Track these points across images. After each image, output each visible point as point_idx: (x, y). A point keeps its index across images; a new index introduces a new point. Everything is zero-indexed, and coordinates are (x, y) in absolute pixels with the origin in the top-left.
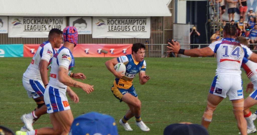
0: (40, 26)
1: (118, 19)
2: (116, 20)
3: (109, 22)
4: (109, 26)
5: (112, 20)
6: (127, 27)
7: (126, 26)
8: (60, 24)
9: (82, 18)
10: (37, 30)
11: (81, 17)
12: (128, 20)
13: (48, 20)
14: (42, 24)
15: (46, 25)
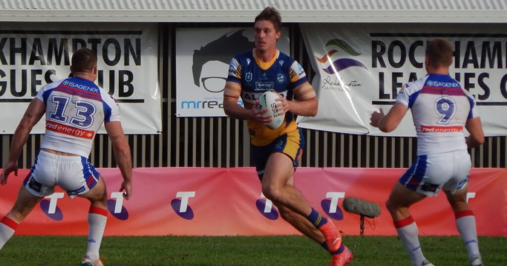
0: (24, 73)
1: (424, 40)
2: (420, 43)
3: (383, 50)
4: (381, 76)
5: (395, 43)
6: (472, 80)
7: (468, 76)
8: (127, 63)
9: (240, 32)
10: (8, 95)
11: (236, 30)
12: (478, 44)
13: (64, 42)
14: (37, 65)
15: (53, 66)
